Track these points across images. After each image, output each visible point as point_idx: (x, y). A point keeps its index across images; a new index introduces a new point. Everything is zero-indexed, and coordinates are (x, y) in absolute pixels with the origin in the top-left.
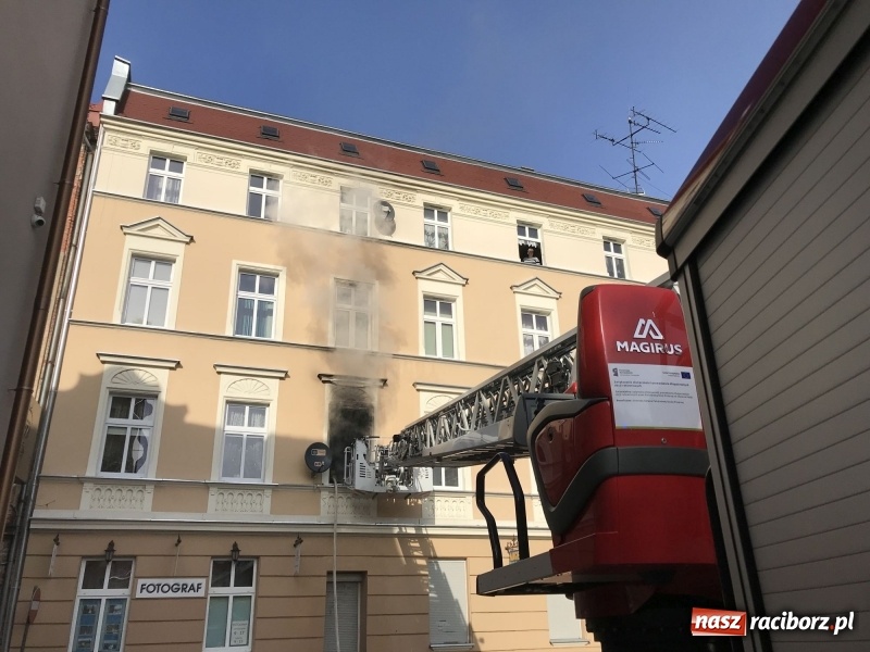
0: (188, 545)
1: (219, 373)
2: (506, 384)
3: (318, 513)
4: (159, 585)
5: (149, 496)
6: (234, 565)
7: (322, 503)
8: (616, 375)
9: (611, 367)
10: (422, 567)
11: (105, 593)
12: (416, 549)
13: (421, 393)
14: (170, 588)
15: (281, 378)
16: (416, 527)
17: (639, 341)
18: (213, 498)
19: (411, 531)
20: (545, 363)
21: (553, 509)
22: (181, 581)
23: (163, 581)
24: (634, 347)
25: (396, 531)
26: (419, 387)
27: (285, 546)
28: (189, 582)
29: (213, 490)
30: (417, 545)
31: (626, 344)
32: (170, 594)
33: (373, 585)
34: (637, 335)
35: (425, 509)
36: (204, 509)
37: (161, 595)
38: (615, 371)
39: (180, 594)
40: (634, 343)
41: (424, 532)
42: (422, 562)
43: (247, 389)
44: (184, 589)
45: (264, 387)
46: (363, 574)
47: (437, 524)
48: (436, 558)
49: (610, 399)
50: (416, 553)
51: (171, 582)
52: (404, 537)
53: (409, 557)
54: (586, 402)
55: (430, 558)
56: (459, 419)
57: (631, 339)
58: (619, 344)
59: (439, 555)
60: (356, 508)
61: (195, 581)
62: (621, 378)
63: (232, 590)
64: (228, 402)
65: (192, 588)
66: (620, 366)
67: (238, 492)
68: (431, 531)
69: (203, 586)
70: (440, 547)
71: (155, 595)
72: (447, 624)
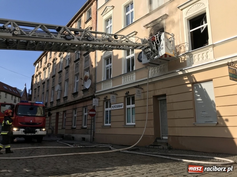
4: (115, 106)
5: (112, 83)
6: (131, 98)
11: (109, 109)
12: (186, 80)
19: (181, 73)
28: (120, 104)
30: (187, 78)
32: (117, 108)
33: (169, 99)
37: (115, 109)
39: (119, 108)
41: (187, 72)
42: (190, 85)
47: (195, 66)
48: (197, 82)
50: (186, 82)
53: (183, 85)
55: (194, 83)
63: (131, 106)
65: (121, 106)
67: (128, 76)
68: (190, 71)
69: (123, 105)
70: (198, 77)
72: (205, 113)
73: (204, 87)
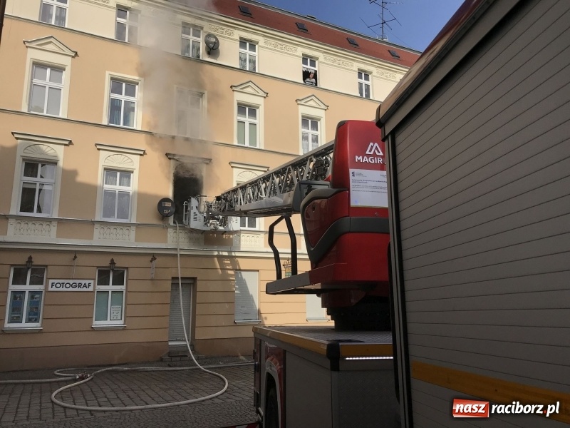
0: (81, 260)
1: (99, 149)
2: (289, 170)
3: (166, 242)
4: (63, 284)
5: (54, 228)
6: (111, 272)
7: (169, 235)
8: (353, 176)
9: (351, 171)
10: (231, 275)
11: (28, 287)
12: (228, 265)
13: (234, 169)
14: (71, 285)
15: (141, 155)
16: (229, 252)
17: (368, 156)
18: (97, 231)
19: (226, 254)
20: (314, 160)
21: (312, 249)
22: (78, 282)
23: (66, 281)
24: (365, 159)
25: (216, 253)
26: (233, 165)
27: (145, 261)
28: (83, 282)
29: (97, 226)
30: (229, 262)
31: (361, 158)
32: (71, 289)
33: (200, 286)
34: (368, 152)
35: (235, 241)
36: (91, 238)
37: (65, 289)
38: (353, 173)
39: (77, 289)
40: (365, 157)
41: (233, 254)
42: (230, 272)
43: (118, 161)
44: (80, 287)
45: (130, 160)
46: (194, 279)
47: (242, 250)
48: (240, 270)
49: (349, 190)
50: (228, 267)
51: (71, 282)
52: (220, 258)
53: (223, 269)
54: (335, 190)
55: (237, 270)
56: (259, 190)
57: (364, 154)
58: (357, 157)
59: (242, 268)
60: (190, 239)
61: (87, 282)
62: (356, 178)
63: (110, 288)
64: (105, 169)
65: (85, 285)
66: (356, 171)
67: (114, 227)
68: (237, 254)
69: (92, 285)
70: (243, 264)
71: (61, 289)
72: (245, 309)
73: (244, 277)
